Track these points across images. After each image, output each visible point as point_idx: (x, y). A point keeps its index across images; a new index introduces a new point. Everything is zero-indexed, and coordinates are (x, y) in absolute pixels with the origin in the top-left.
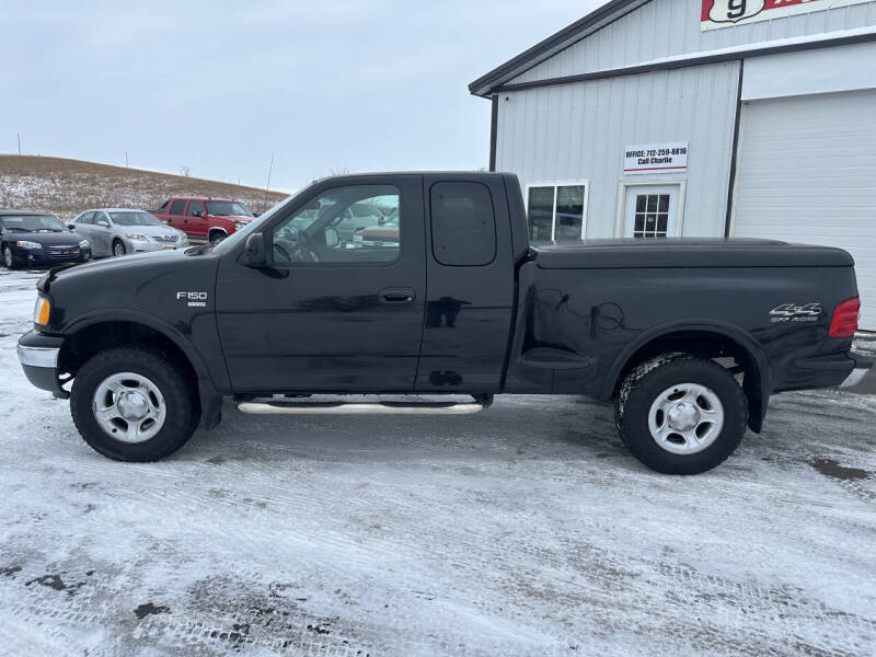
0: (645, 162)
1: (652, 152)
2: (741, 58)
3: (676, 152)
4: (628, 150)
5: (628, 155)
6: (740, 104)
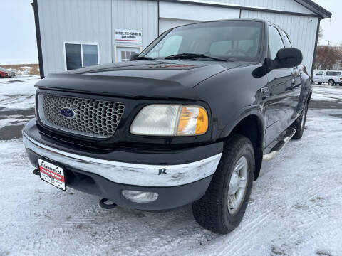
0: (125, 37)
1: (128, 33)
2: (158, 0)
3: (137, 34)
4: (117, 30)
5: (117, 33)
6: (159, 18)
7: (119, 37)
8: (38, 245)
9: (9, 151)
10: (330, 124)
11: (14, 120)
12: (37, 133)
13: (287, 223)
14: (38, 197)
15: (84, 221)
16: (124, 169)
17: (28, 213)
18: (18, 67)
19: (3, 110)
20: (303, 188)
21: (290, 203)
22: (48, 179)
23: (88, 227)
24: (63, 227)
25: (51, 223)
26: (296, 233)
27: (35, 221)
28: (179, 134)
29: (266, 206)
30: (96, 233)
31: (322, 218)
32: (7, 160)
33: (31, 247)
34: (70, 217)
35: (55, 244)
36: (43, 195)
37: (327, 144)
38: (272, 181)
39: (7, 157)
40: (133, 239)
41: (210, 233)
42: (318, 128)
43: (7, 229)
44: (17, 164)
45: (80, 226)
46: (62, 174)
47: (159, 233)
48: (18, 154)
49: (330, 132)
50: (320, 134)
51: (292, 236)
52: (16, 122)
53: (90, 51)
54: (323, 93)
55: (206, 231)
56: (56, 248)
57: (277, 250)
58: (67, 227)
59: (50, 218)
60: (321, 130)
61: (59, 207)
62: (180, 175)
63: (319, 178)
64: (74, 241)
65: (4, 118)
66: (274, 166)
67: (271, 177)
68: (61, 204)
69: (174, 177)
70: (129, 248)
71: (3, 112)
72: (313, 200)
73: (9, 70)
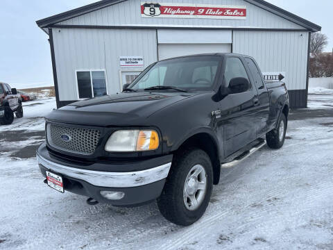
0: (129, 63)
1: (131, 59)
2: (156, 29)
3: (139, 59)
4: (121, 57)
5: (121, 60)
6: (158, 44)
7: (123, 63)
8: (47, 235)
9: (29, 167)
10: (316, 133)
11: (34, 141)
12: (47, 153)
13: (240, 218)
14: (49, 202)
15: (81, 219)
16: (106, 176)
17: (41, 213)
18: (39, 90)
19: (25, 132)
20: (264, 190)
21: (249, 202)
22: (53, 186)
23: (84, 222)
24: (65, 223)
25: (58, 220)
26: (244, 225)
27: (46, 219)
28: (138, 150)
29: (227, 206)
30: (89, 227)
31: (270, 214)
32: (27, 175)
33: (41, 236)
34: (71, 216)
35: (59, 234)
36: (52, 201)
37: (304, 152)
38: (241, 185)
39: (27, 172)
40: (115, 231)
41: (175, 225)
42: (303, 137)
43: (26, 225)
44: (34, 177)
45: (78, 222)
46: (61, 181)
47: (135, 226)
48: (35, 169)
49: (313, 140)
50: (302, 143)
51: (240, 227)
52: (35, 143)
53: (98, 77)
54: (323, 101)
55: (172, 224)
56: (59, 237)
57: (224, 237)
58: (69, 223)
59: (57, 217)
60: (304, 139)
61: (64, 209)
62: (141, 179)
63: (282, 182)
64: (73, 232)
65: (25, 140)
66: (247, 173)
67: (241, 183)
68: (66, 207)
69: (137, 180)
70: (112, 236)
71: (25, 134)
72: (269, 201)
73: (31, 94)
